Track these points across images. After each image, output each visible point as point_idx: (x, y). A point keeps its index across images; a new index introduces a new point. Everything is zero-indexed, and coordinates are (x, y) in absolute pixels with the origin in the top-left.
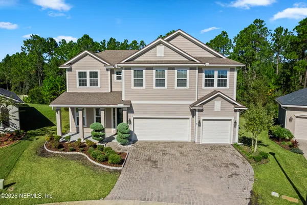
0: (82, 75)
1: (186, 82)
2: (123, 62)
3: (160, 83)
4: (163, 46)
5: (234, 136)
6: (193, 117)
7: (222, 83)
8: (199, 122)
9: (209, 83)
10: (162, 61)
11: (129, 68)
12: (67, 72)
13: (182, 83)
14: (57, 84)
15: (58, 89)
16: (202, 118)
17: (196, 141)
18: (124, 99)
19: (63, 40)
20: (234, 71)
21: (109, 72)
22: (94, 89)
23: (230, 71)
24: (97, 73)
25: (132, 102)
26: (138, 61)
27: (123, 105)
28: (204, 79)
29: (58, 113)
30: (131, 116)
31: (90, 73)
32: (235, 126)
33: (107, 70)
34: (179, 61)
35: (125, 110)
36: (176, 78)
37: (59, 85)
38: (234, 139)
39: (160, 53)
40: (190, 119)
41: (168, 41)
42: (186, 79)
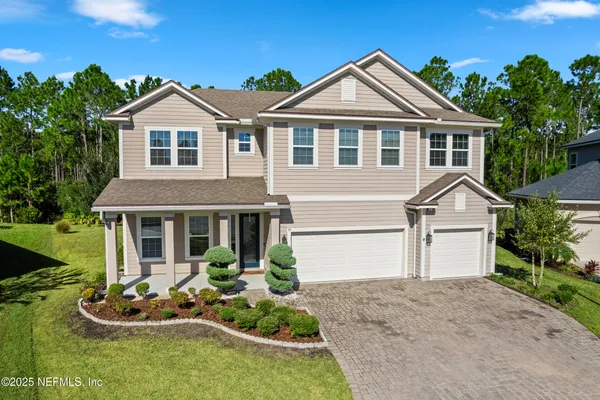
0: (159, 139)
1: (398, 155)
2: (272, 109)
3: (348, 156)
4: (355, 80)
5: (488, 260)
6: (412, 226)
7: (460, 159)
8: (429, 236)
9: (437, 159)
10: (353, 111)
11: (281, 124)
12: (121, 131)
13: (390, 157)
14: (22, 174)
15: (26, 186)
16: (433, 228)
17: (422, 275)
18: (271, 191)
19: (27, 74)
20: (479, 136)
21: (225, 133)
22: (188, 172)
23: (474, 136)
24: (195, 134)
25: (291, 198)
26: (303, 109)
27: (276, 204)
28: (428, 149)
29: (110, 228)
30: (288, 229)
31: (180, 134)
32: (490, 240)
33: (220, 129)
34: (386, 112)
35: (275, 217)
36: (380, 148)
37: (27, 174)
38: (488, 266)
39: (348, 94)
40: (406, 231)
41: (363, 67)
42: (398, 150)
